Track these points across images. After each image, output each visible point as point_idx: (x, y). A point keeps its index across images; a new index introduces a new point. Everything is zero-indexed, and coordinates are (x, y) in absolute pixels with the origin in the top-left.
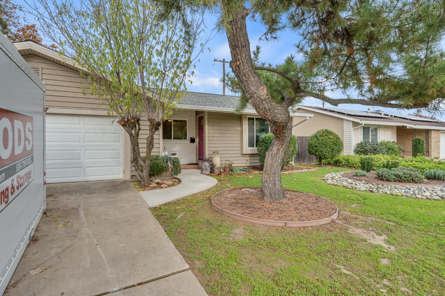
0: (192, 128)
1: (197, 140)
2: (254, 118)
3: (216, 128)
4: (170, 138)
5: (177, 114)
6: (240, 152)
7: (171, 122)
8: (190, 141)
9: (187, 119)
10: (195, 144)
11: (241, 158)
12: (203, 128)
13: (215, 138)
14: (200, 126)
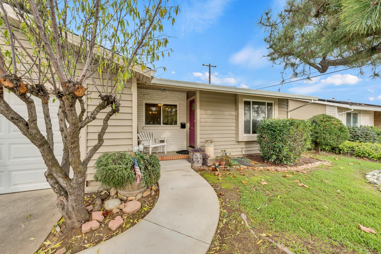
0: (182, 112)
1: (188, 125)
2: (250, 102)
3: (209, 112)
4: (159, 123)
5: (166, 97)
6: (234, 139)
7: (161, 106)
8: (180, 126)
9: (178, 104)
10: (186, 129)
11: (237, 146)
12: (194, 113)
13: (208, 124)
14: (191, 111)
